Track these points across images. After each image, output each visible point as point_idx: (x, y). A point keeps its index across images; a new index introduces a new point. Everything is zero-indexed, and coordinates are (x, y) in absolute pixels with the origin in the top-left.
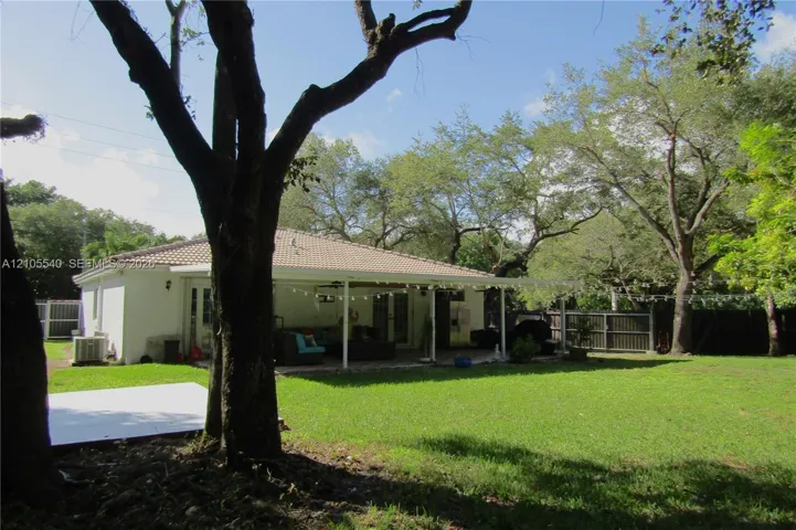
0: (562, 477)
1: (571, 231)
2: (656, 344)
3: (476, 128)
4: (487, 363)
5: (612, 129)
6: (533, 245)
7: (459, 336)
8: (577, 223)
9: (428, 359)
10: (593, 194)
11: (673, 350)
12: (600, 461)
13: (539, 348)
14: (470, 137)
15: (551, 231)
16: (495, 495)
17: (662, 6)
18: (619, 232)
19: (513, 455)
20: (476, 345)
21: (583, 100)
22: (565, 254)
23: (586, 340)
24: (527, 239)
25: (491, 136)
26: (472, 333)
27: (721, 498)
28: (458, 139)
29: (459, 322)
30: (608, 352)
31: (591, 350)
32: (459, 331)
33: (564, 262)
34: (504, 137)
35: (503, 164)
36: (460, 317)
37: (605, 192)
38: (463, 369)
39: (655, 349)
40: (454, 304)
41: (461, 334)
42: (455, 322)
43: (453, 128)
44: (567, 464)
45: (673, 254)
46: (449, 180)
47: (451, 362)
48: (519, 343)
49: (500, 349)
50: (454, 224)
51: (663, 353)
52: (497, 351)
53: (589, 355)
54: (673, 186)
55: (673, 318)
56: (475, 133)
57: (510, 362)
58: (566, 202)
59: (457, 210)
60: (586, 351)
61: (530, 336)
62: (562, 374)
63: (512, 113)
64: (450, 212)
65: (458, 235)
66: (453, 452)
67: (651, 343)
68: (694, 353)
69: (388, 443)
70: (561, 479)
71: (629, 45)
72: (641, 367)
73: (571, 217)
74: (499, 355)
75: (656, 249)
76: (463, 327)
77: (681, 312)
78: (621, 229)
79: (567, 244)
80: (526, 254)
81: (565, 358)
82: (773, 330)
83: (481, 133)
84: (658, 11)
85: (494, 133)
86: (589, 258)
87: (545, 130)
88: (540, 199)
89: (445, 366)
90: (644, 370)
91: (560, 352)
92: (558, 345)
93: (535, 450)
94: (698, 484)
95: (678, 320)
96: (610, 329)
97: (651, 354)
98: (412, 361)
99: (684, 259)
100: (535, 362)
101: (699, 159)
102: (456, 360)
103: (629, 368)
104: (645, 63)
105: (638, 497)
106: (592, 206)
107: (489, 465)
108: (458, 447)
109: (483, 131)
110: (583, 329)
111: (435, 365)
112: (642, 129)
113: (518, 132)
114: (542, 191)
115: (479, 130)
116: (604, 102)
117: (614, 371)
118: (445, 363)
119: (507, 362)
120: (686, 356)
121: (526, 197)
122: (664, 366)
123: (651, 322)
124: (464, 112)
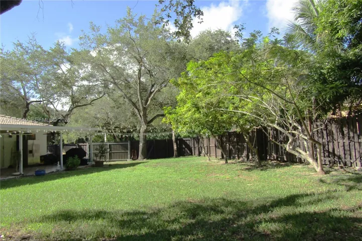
0: (130, 220)
1: (90, 104)
2: (131, 156)
3: (40, 47)
4: (53, 172)
5: (112, 57)
6: (70, 111)
7: (34, 159)
8: (93, 101)
9: (18, 173)
10: (101, 87)
11: (139, 158)
12: (142, 210)
13: (80, 162)
14: (36, 51)
15: (79, 104)
16: (103, 236)
17: (158, 4)
18: (112, 105)
19: (99, 215)
20: (43, 163)
21: (100, 41)
22: (86, 116)
23: (103, 156)
24: (67, 108)
25: (49, 52)
26: (41, 157)
27: (198, 214)
28: (29, 51)
29: (34, 151)
30: (110, 161)
31: (106, 161)
32: (33, 156)
33: (85, 120)
34: (56, 54)
35: (54, 68)
36: (34, 148)
37: (106, 87)
38: (40, 176)
39: (131, 158)
40: (30, 142)
41: (34, 158)
42: (31, 152)
43: (27, 45)
44: (128, 214)
45: (139, 116)
46: (23, 73)
47: (33, 173)
48: (70, 160)
49: (60, 164)
50: (25, 98)
51: (134, 160)
52: (59, 165)
53: (105, 163)
54: (140, 86)
55: (139, 144)
56: (39, 49)
57: (66, 170)
58: (89, 90)
59: (26, 90)
60: (103, 162)
61: (77, 156)
62: (96, 173)
63: (60, 42)
64: (22, 91)
65: (28, 104)
66: (66, 220)
67: (129, 156)
68: (148, 158)
69: (24, 222)
70: (130, 222)
71: (123, 19)
72: (130, 166)
73: (90, 98)
74: (60, 167)
75: (127, 113)
76: (35, 154)
77: (143, 141)
78: (112, 104)
79: (86, 110)
80: (67, 115)
81: (93, 166)
82: (175, 147)
83: (43, 50)
84: (157, 6)
85: (50, 51)
86: (96, 118)
87: (79, 53)
88: (75, 88)
89: (29, 176)
90: (132, 168)
91: (90, 163)
92: (89, 160)
93: (109, 210)
94: (186, 211)
95: (141, 145)
96: (110, 151)
97: (129, 161)
98: (8, 176)
99: (144, 118)
100: (80, 169)
101: (149, 75)
102: (36, 172)
103: (125, 167)
104: (130, 29)
105: (168, 222)
106: (100, 93)
107: (91, 222)
108: (68, 217)
109: (44, 49)
110: (102, 151)
111: (23, 176)
112: (125, 59)
113: (63, 52)
114: (76, 84)
115: (41, 48)
116: (110, 44)
117: (119, 170)
118: (29, 174)
119: (64, 170)
120: (145, 160)
121: (68, 86)
122: (139, 165)
123: (129, 146)
124: (33, 37)
